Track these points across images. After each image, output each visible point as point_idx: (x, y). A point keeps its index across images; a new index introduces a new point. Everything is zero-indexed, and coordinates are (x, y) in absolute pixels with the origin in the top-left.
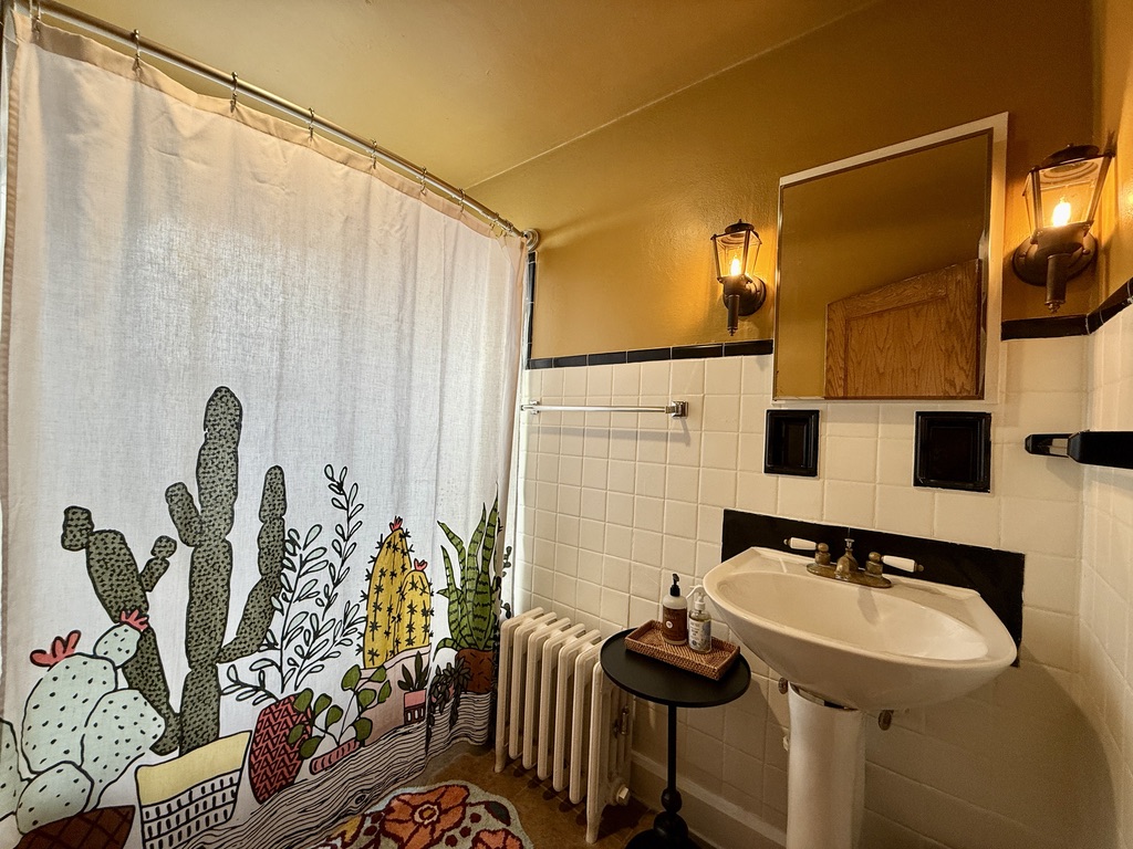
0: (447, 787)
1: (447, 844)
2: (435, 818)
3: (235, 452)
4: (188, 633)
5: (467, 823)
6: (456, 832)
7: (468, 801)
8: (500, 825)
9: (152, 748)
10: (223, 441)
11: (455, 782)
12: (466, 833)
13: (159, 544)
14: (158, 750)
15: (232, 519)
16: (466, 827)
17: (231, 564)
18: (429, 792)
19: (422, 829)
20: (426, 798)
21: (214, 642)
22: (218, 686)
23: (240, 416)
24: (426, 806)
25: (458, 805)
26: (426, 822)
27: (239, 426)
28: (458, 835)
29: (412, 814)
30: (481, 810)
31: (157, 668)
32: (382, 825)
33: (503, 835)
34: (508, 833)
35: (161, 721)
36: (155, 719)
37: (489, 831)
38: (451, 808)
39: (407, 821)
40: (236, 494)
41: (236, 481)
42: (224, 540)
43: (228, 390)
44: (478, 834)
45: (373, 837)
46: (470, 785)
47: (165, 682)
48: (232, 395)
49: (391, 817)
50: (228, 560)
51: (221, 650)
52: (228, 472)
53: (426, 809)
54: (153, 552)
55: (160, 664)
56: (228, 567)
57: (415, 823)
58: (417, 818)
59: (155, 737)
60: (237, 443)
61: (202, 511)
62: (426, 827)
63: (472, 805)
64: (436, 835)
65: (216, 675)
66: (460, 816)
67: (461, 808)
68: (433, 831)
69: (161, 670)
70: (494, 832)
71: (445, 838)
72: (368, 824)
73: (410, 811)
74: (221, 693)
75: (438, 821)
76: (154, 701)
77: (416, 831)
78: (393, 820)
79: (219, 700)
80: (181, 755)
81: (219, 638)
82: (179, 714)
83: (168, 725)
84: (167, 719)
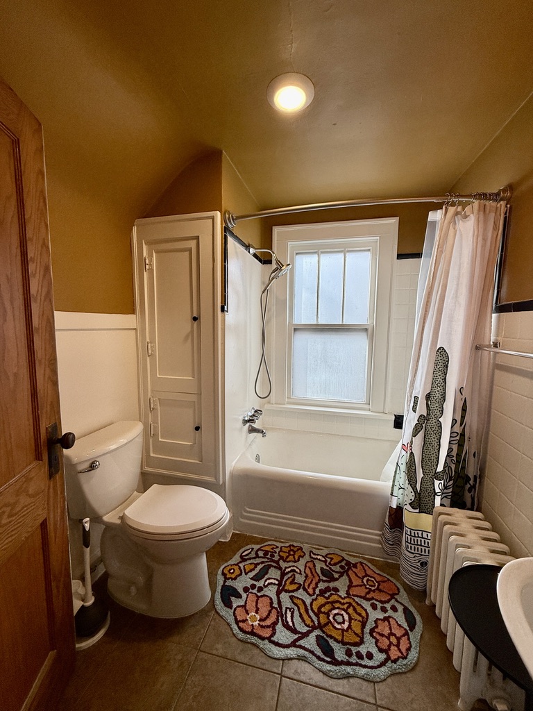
0: (389, 580)
1: (371, 605)
2: (373, 588)
3: (445, 379)
4: (422, 458)
5: (388, 606)
6: (379, 605)
7: (396, 597)
8: (405, 625)
9: (410, 504)
10: (440, 373)
11: (394, 581)
12: (384, 610)
13: (420, 418)
14: (412, 506)
15: (442, 411)
16: (386, 608)
17: (441, 433)
18: (378, 574)
19: (363, 587)
20: (375, 575)
21: (433, 468)
22: (434, 491)
23: (448, 361)
24: (372, 579)
25: (389, 594)
26: (368, 586)
27: (447, 367)
28: (379, 607)
29: (364, 577)
30: (400, 608)
32: (348, 569)
33: (404, 632)
34: (406, 634)
35: (413, 494)
36: (411, 492)
37: (397, 622)
38: (384, 591)
39: (359, 578)
40: (445, 400)
41: (445, 393)
42: (438, 420)
43: (443, 349)
44: (389, 617)
45: (342, 571)
46: (402, 590)
47: (416, 478)
48: (445, 351)
49: (354, 570)
50: (440, 431)
51: (435, 473)
52: (441, 388)
53: (371, 580)
54: (418, 421)
55: (415, 469)
57: (363, 582)
58: (365, 581)
59: (411, 500)
60: (446, 375)
61: (430, 410)
62: (366, 588)
63: (397, 601)
64: (368, 596)
65: (434, 485)
66: (386, 599)
67: (389, 597)
68: (368, 593)
69: (415, 472)
70: (400, 626)
71: (372, 601)
72: (343, 564)
73: (364, 575)
74: (435, 494)
75: (374, 591)
76: (412, 484)
77: (361, 586)
78: (354, 572)
79: (434, 496)
80: (419, 512)
81: (435, 467)
82: (420, 494)
83: (415, 497)
84: (415, 494)
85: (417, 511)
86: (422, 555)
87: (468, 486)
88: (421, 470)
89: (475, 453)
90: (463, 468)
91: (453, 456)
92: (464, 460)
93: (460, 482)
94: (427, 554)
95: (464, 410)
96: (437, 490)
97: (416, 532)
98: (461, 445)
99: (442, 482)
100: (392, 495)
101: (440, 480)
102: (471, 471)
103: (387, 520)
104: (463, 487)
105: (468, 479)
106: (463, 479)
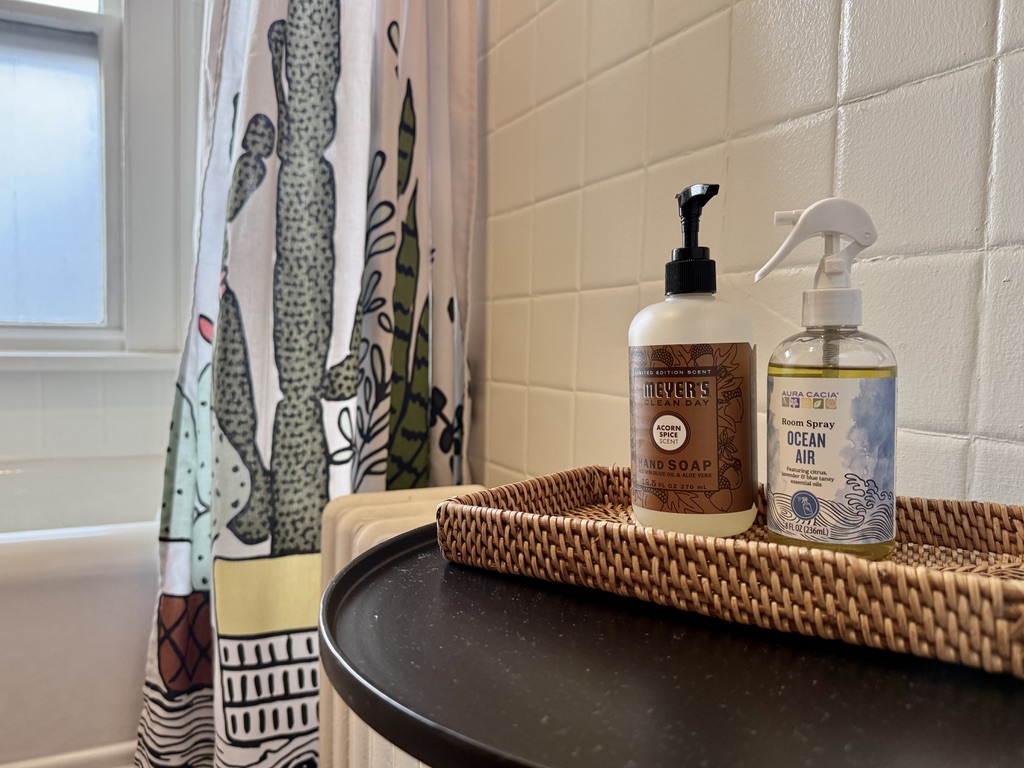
4: (277, 321)
9: (231, 526)
13: (253, 127)
14: (241, 530)
15: (334, 120)
21: (313, 355)
22: (324, 444)
31: (240, 369)
35: (244, 474)
36: (236, 469)
40: (338, 70)
42: (323, 159)
47: (251, 400)
50: (330, 201)
51: (326, 375)
54: (244, 142)
55: (246, 363)
56: (330, 212)
59: (235, 505)
61: (290, 98)
65: (320, 421)
69: (247, 374)
74: (330, 460)
76: (235, 433)
79: (326, 472)
80: (273, 555)
81: (322, 348)
82: (270, 475)
83: (255, 488)
84: (253, 475)
85: (265, 548)
86: (291, 737)
87: (441, 426)
88: (274, 373)
89: (452, 301)
90: (421, 362)
91: (383, 301)
92: (423, 332)
93: (415, 417)
94: (312, 723)
95: (407, 128)
96: (336, 442)
97: (264, 644)
98: (407, 271)
99: (352, 404)
100: (165, 539)
101: (342, 398)
102: (446, 374)
103: (152, 667)
104: (425, 437)
105: (438, 399)
106: (423, 404)
